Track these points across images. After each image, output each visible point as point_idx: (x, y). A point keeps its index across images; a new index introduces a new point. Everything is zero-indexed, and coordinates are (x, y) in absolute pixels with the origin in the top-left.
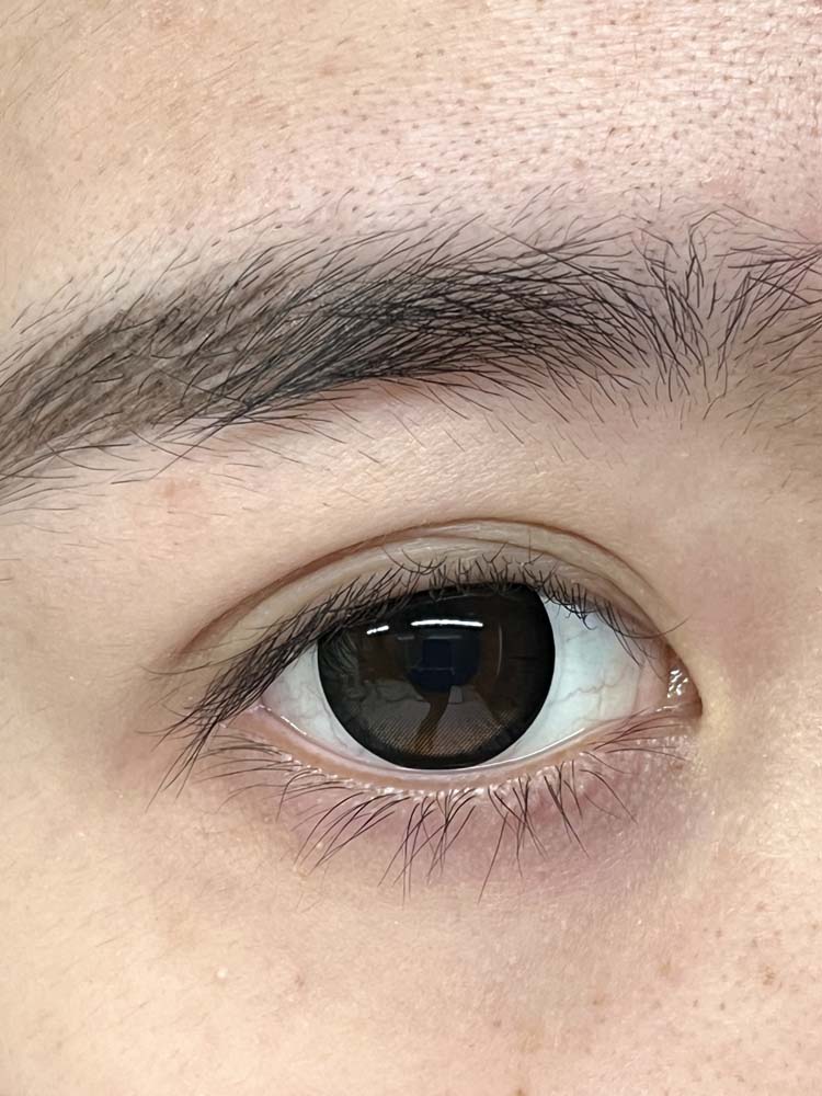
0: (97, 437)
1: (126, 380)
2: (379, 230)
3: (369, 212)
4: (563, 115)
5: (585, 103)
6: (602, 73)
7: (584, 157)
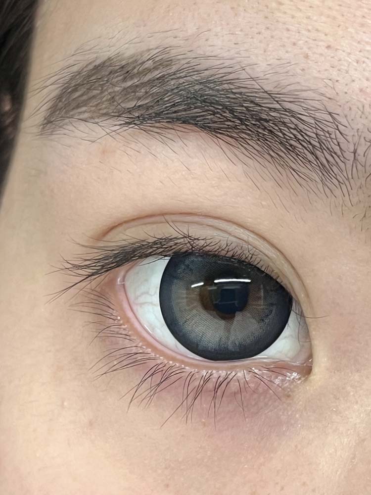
0: (86, 115)
1: (102, 92)
2: (213, 54)
3: (212, 44)
4: (309, 31)
5: (319, 28)
6: (334, 18)
7: (310, 54)
